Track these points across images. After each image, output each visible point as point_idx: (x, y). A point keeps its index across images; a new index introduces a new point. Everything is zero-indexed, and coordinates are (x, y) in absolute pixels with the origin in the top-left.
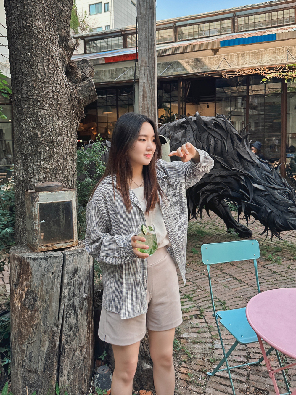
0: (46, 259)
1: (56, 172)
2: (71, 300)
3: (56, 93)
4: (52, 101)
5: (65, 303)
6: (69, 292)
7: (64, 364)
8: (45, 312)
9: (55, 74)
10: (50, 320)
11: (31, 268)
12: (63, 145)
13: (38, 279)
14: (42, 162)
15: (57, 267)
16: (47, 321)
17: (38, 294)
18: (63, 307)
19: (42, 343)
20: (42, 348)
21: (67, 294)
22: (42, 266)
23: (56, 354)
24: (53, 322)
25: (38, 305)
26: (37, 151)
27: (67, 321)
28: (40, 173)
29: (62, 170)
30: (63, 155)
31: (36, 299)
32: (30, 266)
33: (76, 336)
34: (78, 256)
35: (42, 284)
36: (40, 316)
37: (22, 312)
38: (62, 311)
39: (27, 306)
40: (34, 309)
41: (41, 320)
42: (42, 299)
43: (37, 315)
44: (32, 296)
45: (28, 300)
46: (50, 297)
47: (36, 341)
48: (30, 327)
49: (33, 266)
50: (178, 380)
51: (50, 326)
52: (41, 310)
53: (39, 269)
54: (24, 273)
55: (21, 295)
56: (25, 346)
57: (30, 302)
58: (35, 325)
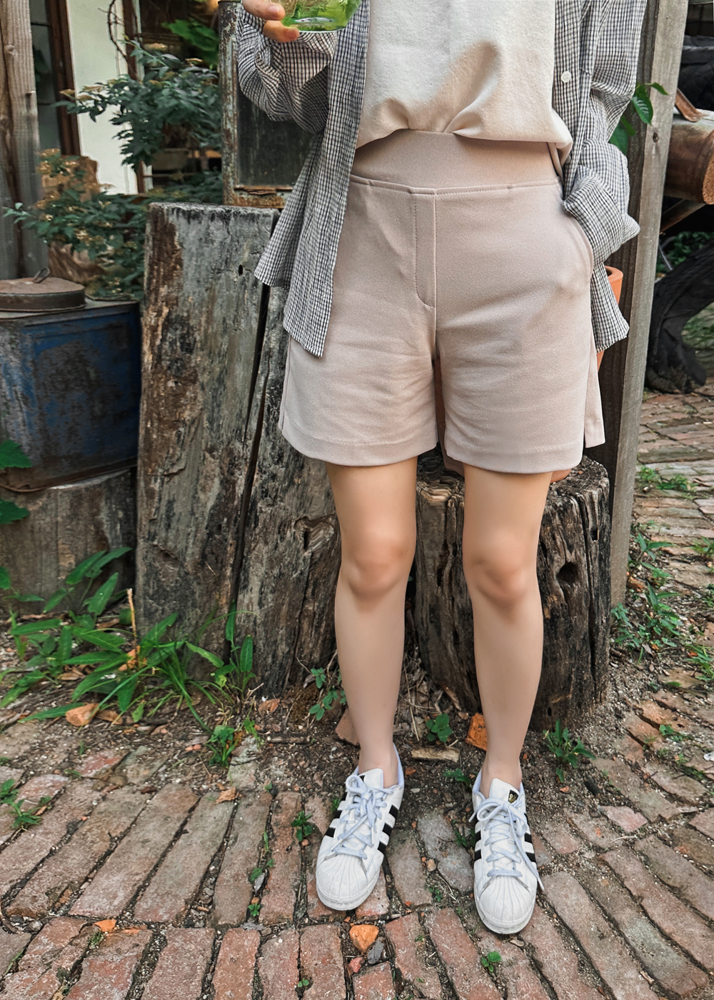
5: (269, 373)
6: (280, 341)
7: (253, 556)
8: (216, 390)
10: (227, 416)
11: (181, 244)
13: (198, 281)
15: (254, 251)
16: (221, 417)
17: (199, 330)
18: (262, 385)
19: (202, 481)
20: (202, 496)
21: (273, 345)
22: (212, 242)
23: (235, 521)
24: (233, 424)
25: (198, 366)
27: (270, 432)
31: (189, 344)
32: (176, 238)
33: (292, 483)
35: (212, 300)
36: (201, 400)
37: (153, 380)
38: (258, 396)
39: (165, 364)
40: (183, 376)
41: (204, 412)
42: (211, 347)
43: (193, 395)
44: (178, 332)
45: (167, 343)
46: (232, 345)
47: (186, 472)
48: (171, 428)
49: (186, 238)
50: (619, 734)
51: (225, 434)
52: (206, 380)
53: (205, 248)
54: (162, 259)
55: (154, 329)
56: (156, 481)
57: (174, 351)
58: (184, 422)
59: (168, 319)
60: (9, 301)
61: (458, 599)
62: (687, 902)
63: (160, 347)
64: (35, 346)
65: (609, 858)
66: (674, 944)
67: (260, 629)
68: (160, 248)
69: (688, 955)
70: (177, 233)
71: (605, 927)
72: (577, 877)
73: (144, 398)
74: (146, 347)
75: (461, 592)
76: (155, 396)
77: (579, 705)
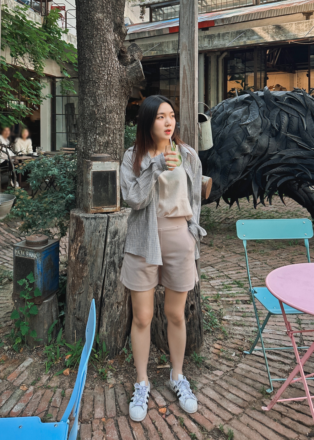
0: (95, 218)
1: (108, 145)
2: (111, 258)
3: (110, 75)
4: (106, 83)
5: (107, 260)
6: (111, 250)
7: (104, 316)
8: (92, 266)
9: (110, 59)
10: (95, 274)
12: (113, 121)
14: (97, 136)
15: (103, 226)
16: (93, 274)
18: (106, 263)
19: (88, 295)
20: (88, 299)
21: (109, 251)
22: (92, 225)
23: (99, 305)
24: (97, 276)
25: (88, 260)
26: (94, 126)
27: (108, 277)
28: (96, 146)
29: (112, 144)
30: (113, 130)
31: (86, 254)
33: (114, 291)
34: (119, 219)
35: (91, 241)
36: (88, 270)
38: (105, 267)
40: (84, 263)
41: (89, 273)
42: (91, 254)
43: (86, 268)
45: (80, 254)
46: (96, 253)
47: (84, 292)
48: (81, 279)
49: (86, 224)
50: (210, 353)
51: (95, 279)
52: (89, 264)
53: (90, 227)
55: (76, 250)
56: (76, 296)
58: (84, 277)
59: (80, 247)
61: (164, 321)
62: (239, 388)
63: (78, 255)
64: (44, 257)
65: (217, 382)
66: (240, 397)
67: (107, 339)
69: (243, 399)
71: (221, 397)
72: (210, 388)
74: (72, 255)
75: (165, 318)
77: (198, 346)
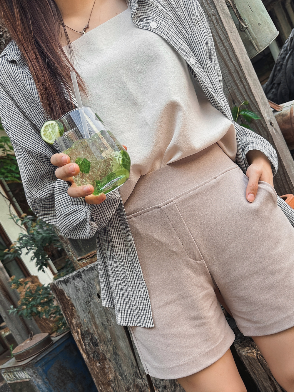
11: (69, 297)
13: (84, 311)
16: (124, 371)
17: (95, 333)
24: (132, 372)
25: (103, 351)
31: (95, 342)
32: (66, 295)
36: (112, 367)
37: (91, 366)
39: (91, 356)
40: (100, 358)
41: (116, 372)
42: (103, 339)
43: (108, 366)
44: (88, 338)
45: (87, 346)
46: (112, 334)
48: (108, 386)
49: (69, 293)
51: (130, 378)
52: (109, 357)
53: (78, 294)
54: (66, 307)
55: (80, 341)
57: (91, 348)
58: (111, 381)
59: (82, 334)
60: (25, 354)
63: (86, 349)
64: (43, 370)
68: (63, 303)
70: (65, 292)
73: (92, 376)
74: (81, 351)
76: (95, 373)
